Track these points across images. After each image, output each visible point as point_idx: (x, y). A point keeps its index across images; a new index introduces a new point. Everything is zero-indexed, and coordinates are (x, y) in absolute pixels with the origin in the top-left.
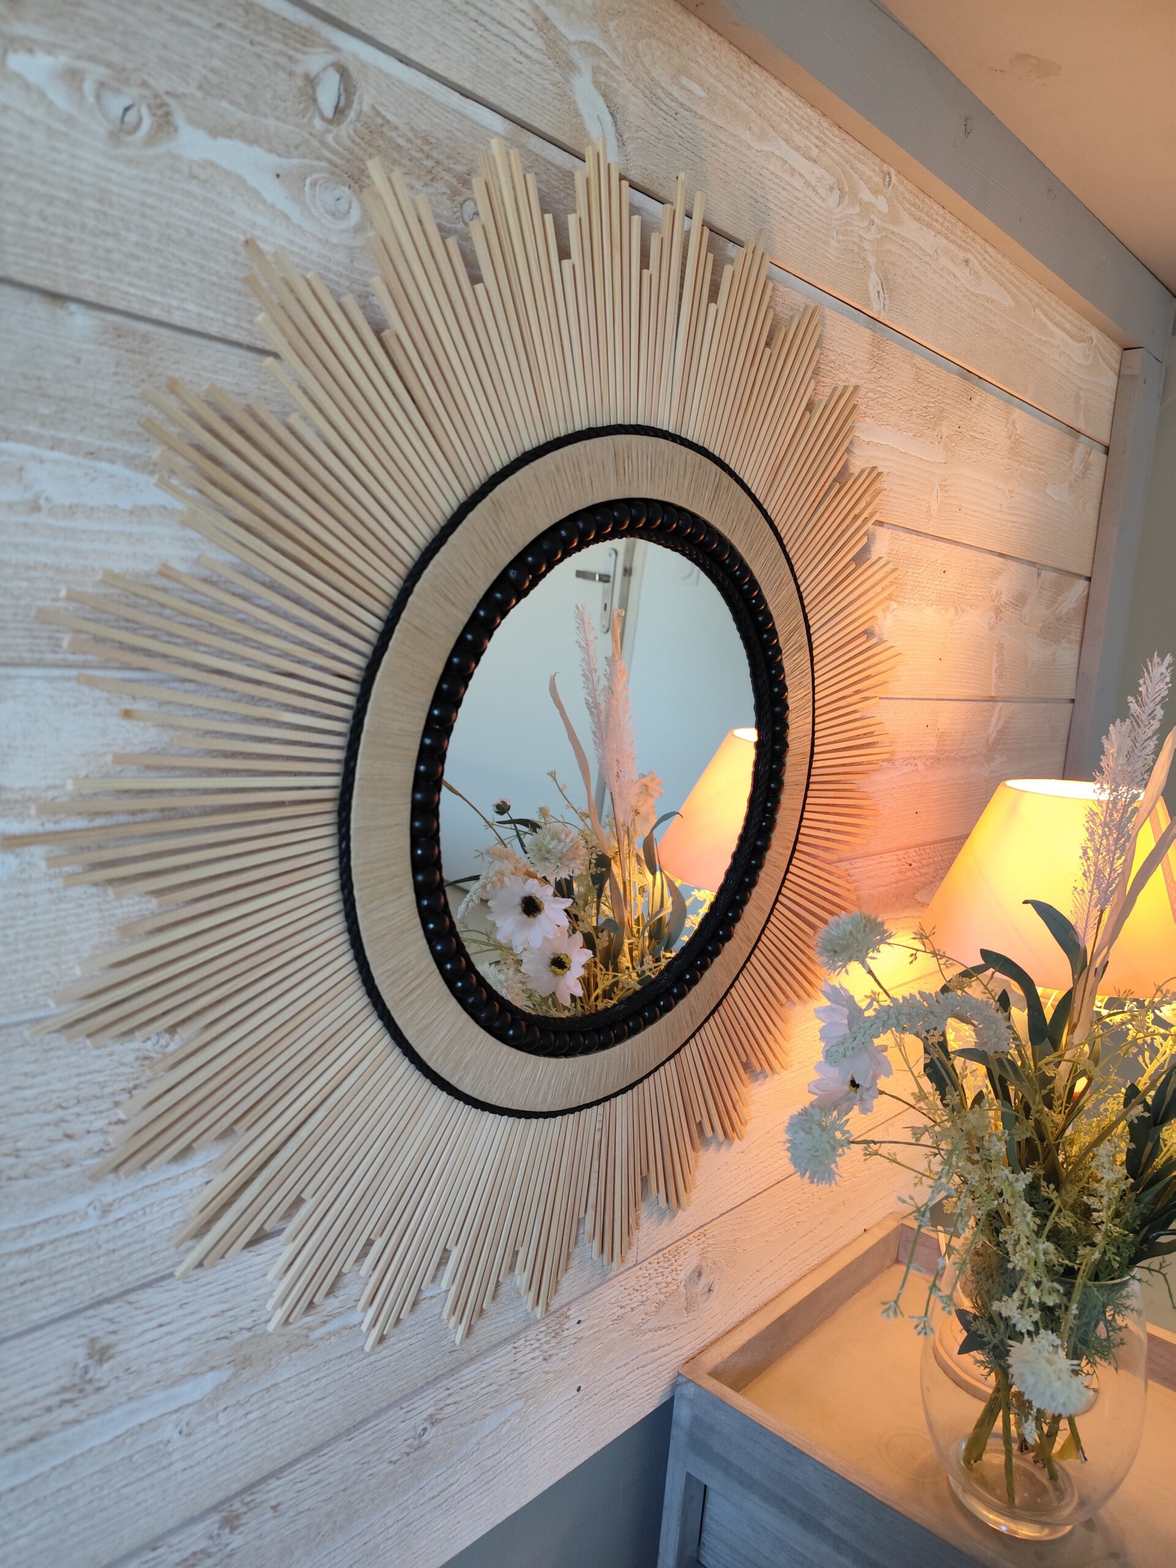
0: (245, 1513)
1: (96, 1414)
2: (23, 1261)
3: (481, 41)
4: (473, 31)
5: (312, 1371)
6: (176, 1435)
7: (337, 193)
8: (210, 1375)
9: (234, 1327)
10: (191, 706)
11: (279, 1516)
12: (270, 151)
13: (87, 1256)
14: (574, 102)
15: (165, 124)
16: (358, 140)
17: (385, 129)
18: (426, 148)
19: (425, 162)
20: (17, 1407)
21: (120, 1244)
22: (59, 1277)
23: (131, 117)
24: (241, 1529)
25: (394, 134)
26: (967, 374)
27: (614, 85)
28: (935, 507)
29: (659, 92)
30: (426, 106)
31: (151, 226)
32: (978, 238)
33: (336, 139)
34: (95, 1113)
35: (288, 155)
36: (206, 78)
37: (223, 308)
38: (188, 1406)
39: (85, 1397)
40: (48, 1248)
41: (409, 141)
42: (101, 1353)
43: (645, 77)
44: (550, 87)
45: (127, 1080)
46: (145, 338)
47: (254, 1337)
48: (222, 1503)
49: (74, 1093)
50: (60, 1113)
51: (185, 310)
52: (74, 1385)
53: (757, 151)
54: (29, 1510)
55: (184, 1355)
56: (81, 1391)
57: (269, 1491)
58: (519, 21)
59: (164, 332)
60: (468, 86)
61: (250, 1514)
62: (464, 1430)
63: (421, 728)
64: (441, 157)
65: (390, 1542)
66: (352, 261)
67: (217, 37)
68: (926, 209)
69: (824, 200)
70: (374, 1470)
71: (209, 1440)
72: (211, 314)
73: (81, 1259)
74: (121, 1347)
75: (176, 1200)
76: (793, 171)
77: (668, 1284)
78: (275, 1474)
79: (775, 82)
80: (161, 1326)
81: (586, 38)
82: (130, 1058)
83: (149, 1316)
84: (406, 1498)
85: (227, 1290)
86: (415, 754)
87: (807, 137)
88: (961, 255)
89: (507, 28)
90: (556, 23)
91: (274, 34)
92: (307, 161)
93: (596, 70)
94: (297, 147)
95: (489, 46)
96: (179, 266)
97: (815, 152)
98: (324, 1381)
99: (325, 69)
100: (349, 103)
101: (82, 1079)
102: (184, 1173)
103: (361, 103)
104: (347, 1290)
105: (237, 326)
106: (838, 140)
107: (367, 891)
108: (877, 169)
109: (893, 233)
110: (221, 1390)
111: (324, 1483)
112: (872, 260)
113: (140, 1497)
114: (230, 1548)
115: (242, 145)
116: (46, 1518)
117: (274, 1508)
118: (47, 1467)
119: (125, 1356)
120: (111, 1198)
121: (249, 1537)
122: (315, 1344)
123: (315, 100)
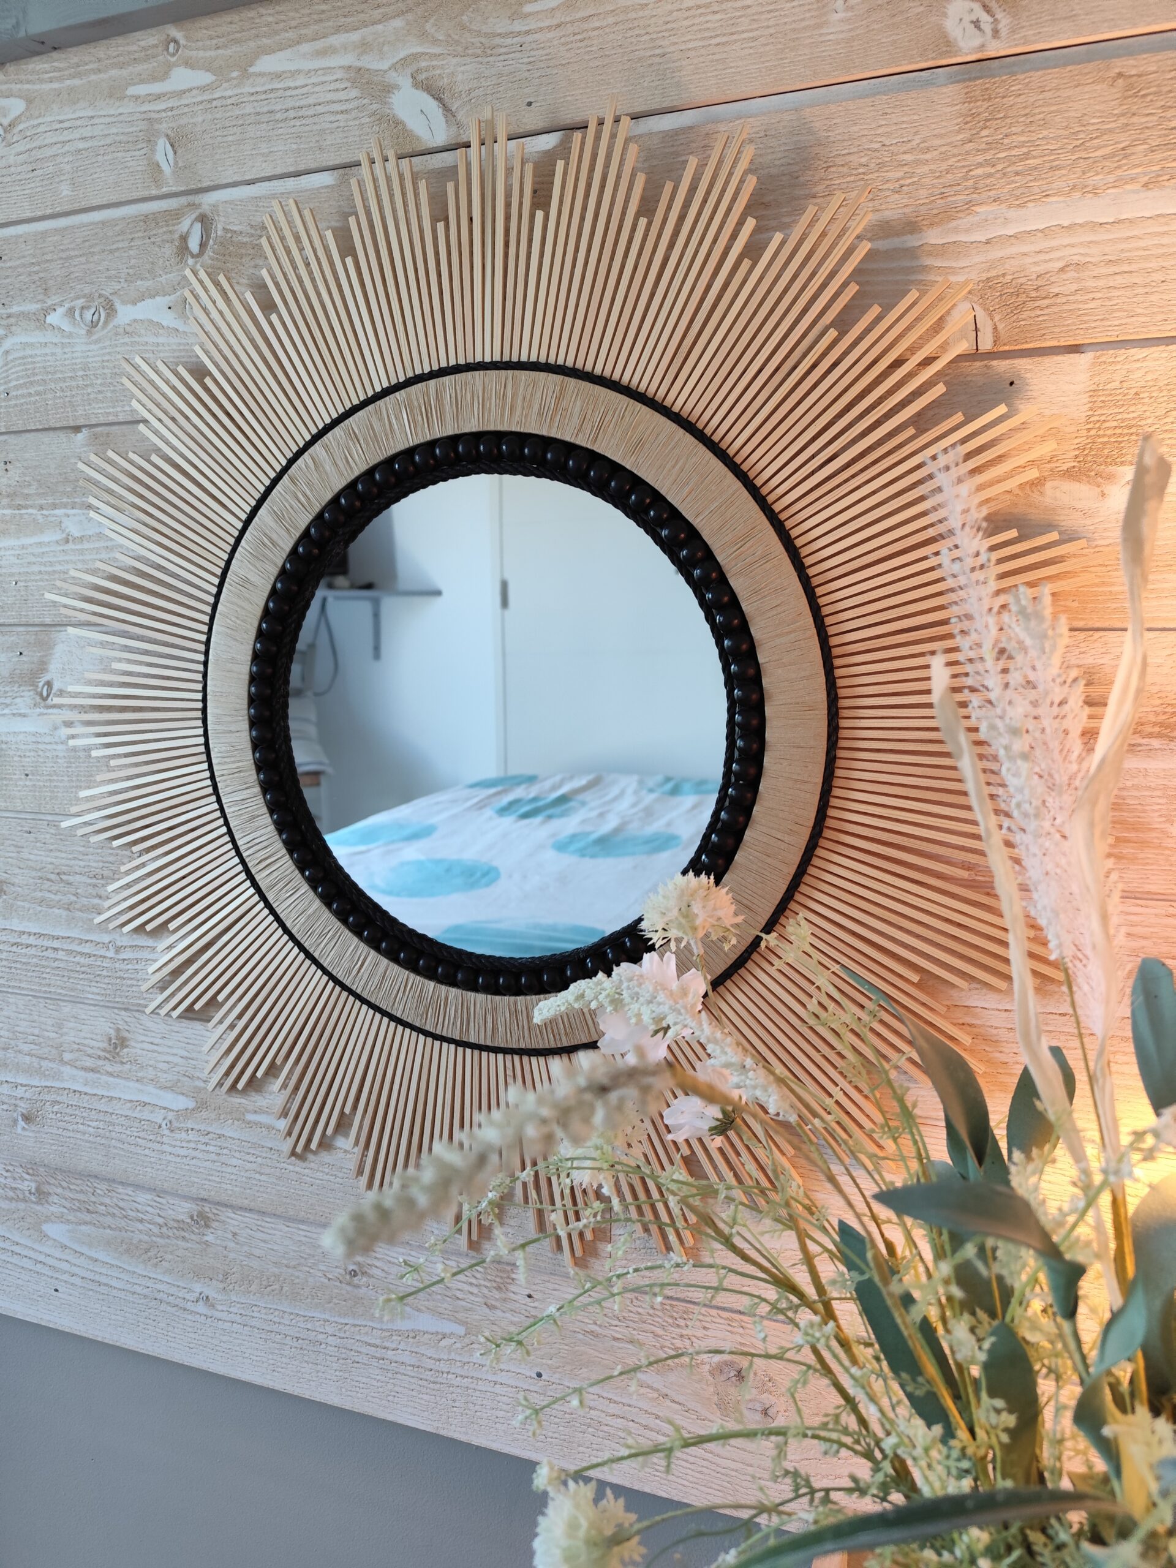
0: (214, 1221)
1: (122, 1078)
2: (82, 960)
3: (300, 129)
4: (295, 126)
5: (249, 1145)
6: (164, 1125)
8: (181, 1097)
9: (195, 1074)
11: (238, 1244)
12: (165, 295)
13: (111, 974)
14: (394, 115)
15: (111, 310)
16: (217, 256)
17: (234, 238)
21: (127, 975)
22: (98, 979)
23: (96, 317)
24: (211, 1230)
25: (240, 238)
27: (438, 72)
29: (498, 41)
30: (261, 204)
31: (106, 371)
33: (202, 265)
35: (174, 291)
36: (128, 274)
38: (171, 1110)
39: (116, 1062)
43: (476, 40)
44: (368, 120)
46: (108, 434)
48: (199, 1199)
50: (94, 881)
52: (110, 1051)
54: (93, 1112)
55: (165, 1072)
56: (113, 1057)
57: (229, 1218)
58: (333, 91)
60: (291, 169)
61: (217, 1224)
63: (249, 658)
65: (329, 1348)
70: (311, 1271)
71: (184, 1144)
74: (133, 1044)
78: (234, 1208)
80: (152, 1043)
81: (402, 54)
83: (146, 1033)
84: (343, 1321)
85: (189, 1043)
86: (247, 678)
89: (324, 103)
90: (368, 66)
91: (162, 224)
93: (415, 75)
94: (179, 283)
95: (307, 128)
99: (191, 225)
100: (208, 237)
103: (216, 231)
110: (187, 1113)
111: (270, 1247)
113: (147, 1152)
114: (206, 1238)
115: (150, 301)
116: (101, 1125)
117: (235, 1234)
118: (100, 1092)
119: (134, 1051)
120: (119, 944)
121: (218, 1242)
122: (250, 1124)
123: (187, 248)
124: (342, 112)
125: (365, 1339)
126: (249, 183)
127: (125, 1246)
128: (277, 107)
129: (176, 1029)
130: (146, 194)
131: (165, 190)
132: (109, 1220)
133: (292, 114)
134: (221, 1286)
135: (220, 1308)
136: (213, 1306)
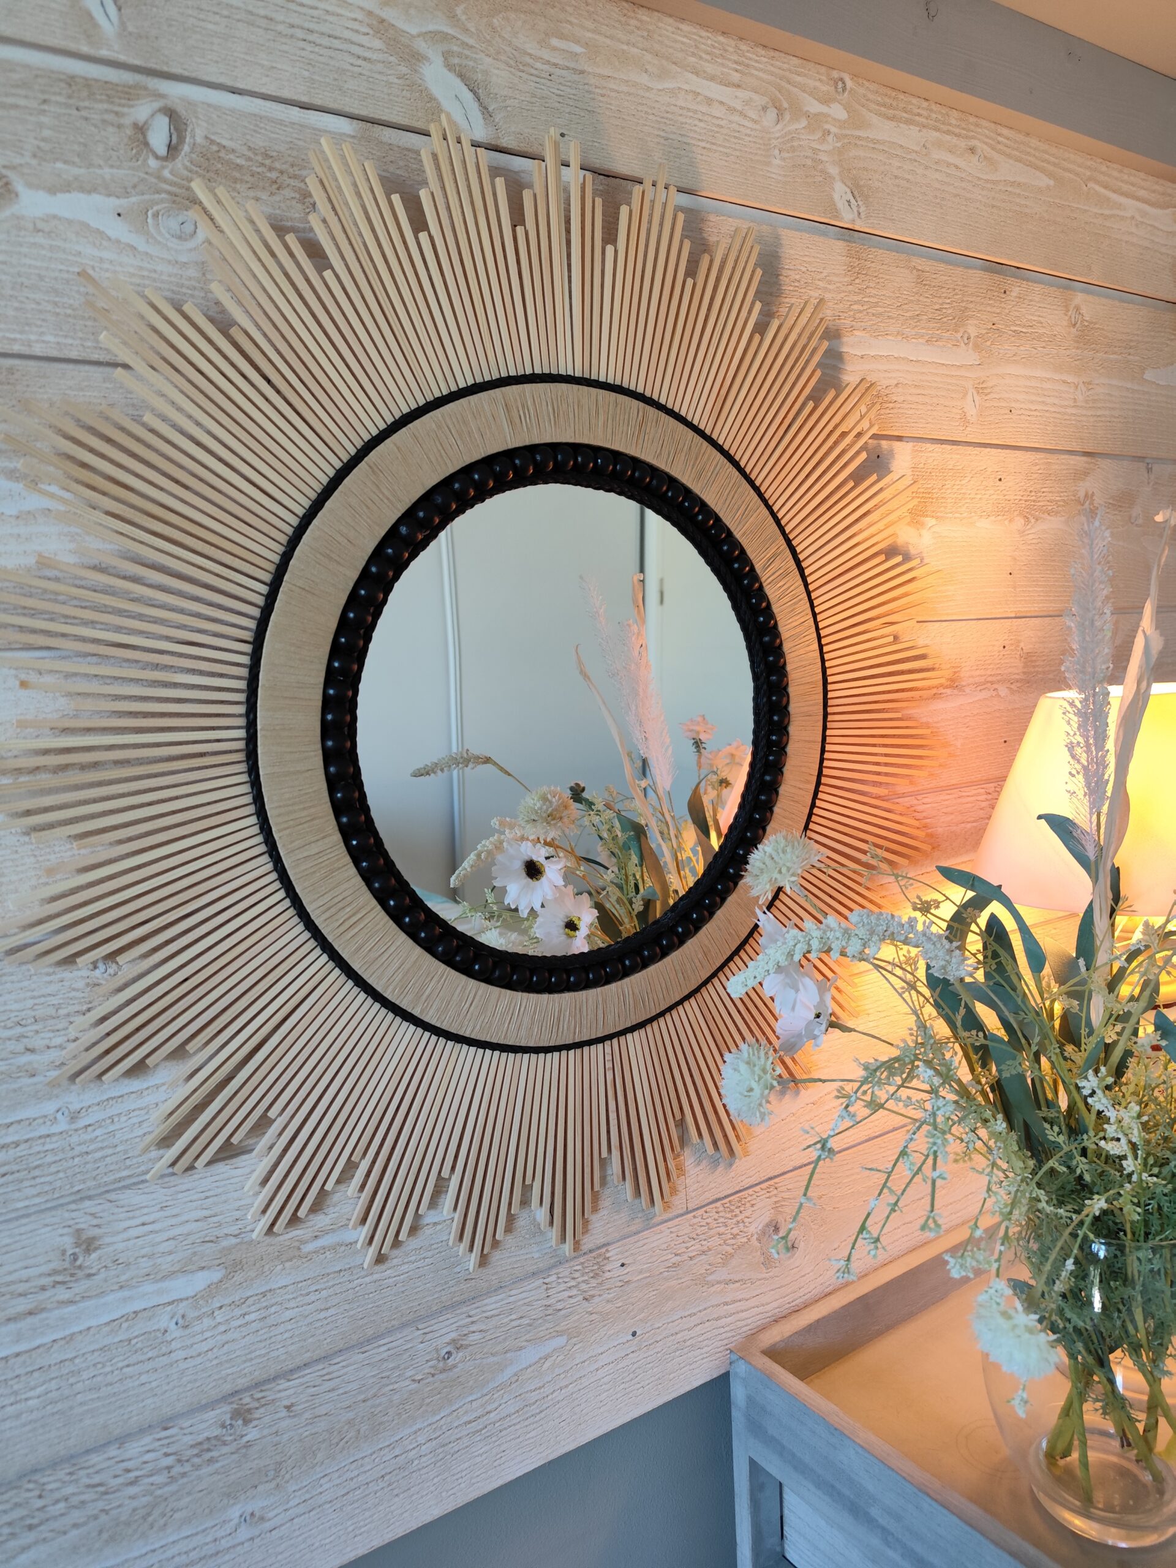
0: (257, 1408)
1: (89, 1297)
3: (312, 56)
4: (303, 49)
5: (309, 1282)
6: (172, 1326)
7: (181, 219)
8: (200, 1274)
9: (221, 1233)
10: (96, 676)
11: (294, 1416)
12: (109, 195)
13: (60, 1156)
14: (426, 88)
15: (6, 191)
16: (195, 169)
17: (222, 154)
18: (267, 162)
19: (269, 175)
20: (13, 1283)
21: (92, 1147)
22: (37, 1172)
24: (255, 1423)
25: (232, 156)
26: (995, 268)
27: (471, 63)
28: (972, 412)
29: (528, 59)
30: (262, 125)
32: (984, 123)
33: (171, 173)
34: (53, 1031)
35: (127, 194)
36: (39, 147)
37: (80, 334)
38: (181, 1300)
39: (76, 1281)
40: (22, 1147)
41: (249, 159)
42: (89, 1245)
43: (508, 49)
44: (396, 81)
45: (80, 1003)
46: (11, 371)
47: (241, 1243)
48: (233, 1394)
49: (33, 1013)
50: (19, 1030)
51: (43, 342)
52: (65, 1269)
53: (660, 90)
54: (36, 1374)
55: (170, 1253)
56: (72, 1275)
57: (280, 1391)
58: (352, 30)
59: (32, 363)
60: (304, 99)
61: (262, 1410)
62: (495, 1359)
63: (322, 679)
64: (284, 167)
65: (424, 1459)
66: (204, 274)
67: (45, 111)
68: (902, 105)
69: (755, 122)
70: (396, 1386)
71: (208, 1334)
72: (70, 341)
73: (57, 1158)
74: (107, 1240)
75: (143, 1112)
76: (709, 101)
77: (735, 1236)
78: (287, 1374)
79: (670, 20)
80: (143, 1224)
81: (432, 27)
82: (81, 984)
83: (131, 1214)
84: (438, 1417)
85: (207, 1198)
86: (319, 704)
87: (723, 65)
88: (963, 144)
89: (340, 38)
90: (393, 22)
91: (98, 97)
92: (147, 197)
93: (446, 55)
94: (134, 187)
95: (321, 59)
96: (34, 306)
97: (736, 77)
98: (324, 1293)
99: (153, 115)
100: (181, 139)
101: (37, 1001)
102: (147, 1088)
103: (193, 137)
104: (337, 1209)
105: (96, 348)
106: (765, 60)
107: (288, 831)
108: (824, 78)
109: (859, 138)
110: (212, 1290)
111: (341, 1391)
112: (834, 171)
113: (144, 1378)
114: (245, 1439)
115: (81, 196)
116: (53, 1385)
117: (288, 1408)
118: (47, 1339)
119: (111, 1249)
120: (76, 1106)
121: (266, 1432)
122: (308, 1257)
123: (146, 144)
124: (365, 59)
125: (466, 1419)
126: (234, 91)
127: (105, 1536)
128: (280, 17)
129: (184, 1187)
130: (72, 46)
131: (104, 53)
132: (76, 1516)
133: (300, 34)
134: (273, 1485)
135: (271, 1515)
136: (262, 1519)
